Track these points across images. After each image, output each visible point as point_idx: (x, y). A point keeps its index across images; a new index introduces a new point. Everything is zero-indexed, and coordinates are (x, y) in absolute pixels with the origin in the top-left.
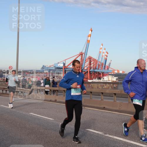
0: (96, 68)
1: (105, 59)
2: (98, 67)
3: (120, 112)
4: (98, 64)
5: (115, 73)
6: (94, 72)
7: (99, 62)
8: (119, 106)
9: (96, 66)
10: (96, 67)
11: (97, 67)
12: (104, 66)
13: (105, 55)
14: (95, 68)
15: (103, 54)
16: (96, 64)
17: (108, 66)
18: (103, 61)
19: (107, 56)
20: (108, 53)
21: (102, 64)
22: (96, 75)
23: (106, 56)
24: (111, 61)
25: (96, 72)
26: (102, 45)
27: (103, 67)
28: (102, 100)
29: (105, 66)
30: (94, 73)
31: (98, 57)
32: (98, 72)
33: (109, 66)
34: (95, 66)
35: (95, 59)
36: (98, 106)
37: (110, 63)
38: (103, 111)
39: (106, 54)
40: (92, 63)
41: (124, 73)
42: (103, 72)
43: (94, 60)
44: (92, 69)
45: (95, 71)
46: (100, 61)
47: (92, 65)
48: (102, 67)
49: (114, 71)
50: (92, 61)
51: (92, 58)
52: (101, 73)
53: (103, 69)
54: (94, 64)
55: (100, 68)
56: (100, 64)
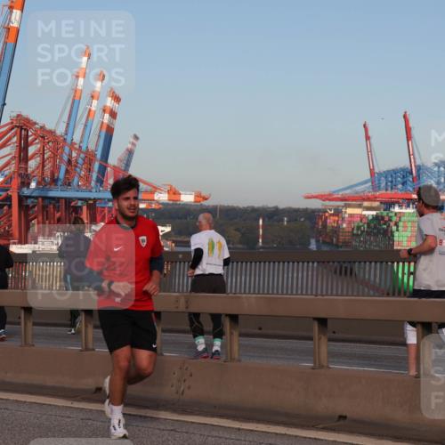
0: (54, 181)
1: (104, 131)
2: (67, 171)
3: (184, 412)
4: (65, 158)
5: (154, 206)
6: (44, 198)
7: (73, 144)
8: (179, 381)
9: (55, 168)
10: (53, 174)
11: (62, 175)
12: (96, 166)
13: (104, 111)
14: (48, 179)
15: (95, 102)
16: (55, 155)
17: (123, 166)
18: (93, 143)
19: (113, 115)
20: (117, 99)
21: (89, 157)
22: (58, 215)
23: (107, 116)
24: (136, 138)
25: (57, 199)
26: (89, 56)
27: (94, 176)
28: (87, 349)
29: (103, 169)
30: (44, 208)
31: (65, 118)
32: (68, 201)
33: (128, 165)
34: (48, 166)
35: (52, 133)
36: (67, 382)
37: (130, 153)
38: (91, 410)
39: (109, 102)
40: (32, 150)
41: (206, 203)
42: (95, 200)
43: (46, 135)
44: (33, 185)
45: (52, 194)
46: (77, 138)
47: (32, 164)
48: (90, 170)
49: (152, 193)
50: (32, 143)
51: (35, 123)
52: (80, 203)
53: (93, 184)
54: (46, 156)
55: (76, 179)
56: (74, 154)
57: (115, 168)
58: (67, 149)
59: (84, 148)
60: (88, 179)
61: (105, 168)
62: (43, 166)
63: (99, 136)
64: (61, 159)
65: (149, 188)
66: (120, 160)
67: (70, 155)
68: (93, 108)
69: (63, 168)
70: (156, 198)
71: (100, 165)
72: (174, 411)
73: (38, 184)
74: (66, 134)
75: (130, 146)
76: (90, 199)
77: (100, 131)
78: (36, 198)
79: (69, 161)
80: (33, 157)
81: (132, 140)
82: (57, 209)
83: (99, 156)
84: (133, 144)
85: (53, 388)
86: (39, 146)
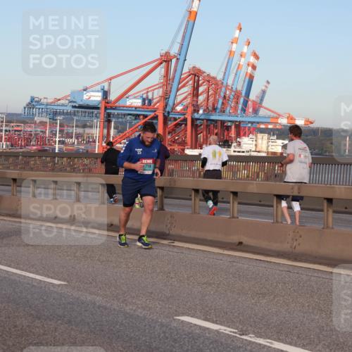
0: (214, 109)
1: (247, 78)
2: (223, 103)
3: (296, 260)
4: (222, 94)
5: (278, 127)
6: (208, 120)
7: (227, 86)
8: (293, 239)
9: (216, 101)
10: (214, 105)
11: (219, 105)
12: (242, 100)
13: (248, 65)
14: (210, 108)
15: (243, 59)
16: (215, 93)
17: (259, 101)
18: (241, 86)
19: (254, 67)
20: (257, 57)
21: (237, 96)
22: (216, 131)
23: (250, 68)
24: (268, 82)
25: (216, 121)
26: (240, 29)
27: (240, 106)
28: (233, 217)
29: (246, 103)
30: (207, 126)
31: (223, 69)
32: (223, 122)
33: (262, 100)
34: (211, 100)
35: (214, 78)
36: (220, 237)
37: (264, 92)
38: (235, 256)
39: (252, 60)
40: (201, 89)
41: (312, 126)
42: (240, 122)
43: (210, 80)
44: (201, 112)
45: (213, 117)
46: (230, 82)
47: (201, 98)
48: (237, 103)
49: (277, 118)
50: (201, 85)
51: (204, 72)
52: (229, 124)
53: (239, 112)
54: (210, 93)
55: (228, 108)
56: (228, 93)
57: (253, 101)
58: (223, 89)
59: (234, 89)
60: (236, 108)
61: (247, 102)
62: (208, 100)
63: (244, 81)
64: (219, 95)
65: (275, 115)
66: (257, 97)
67: (225, 93)
68: (241, 63)
69: (221, 101)
70: (279, 121)
71: (244, 99)
72: (289, 259)
73: (204, 111)
74: (223, 79)
75: (264, 88)
76: (237, 121)
77: (245, 78)
78: (203, 120)
79: (225, 97)
80: (201, 94)
81: (265, 84)
82: (216, 127)
83: (243, 94)
84: (266, 87)
85: (211, 241)
86: (206, 87)
